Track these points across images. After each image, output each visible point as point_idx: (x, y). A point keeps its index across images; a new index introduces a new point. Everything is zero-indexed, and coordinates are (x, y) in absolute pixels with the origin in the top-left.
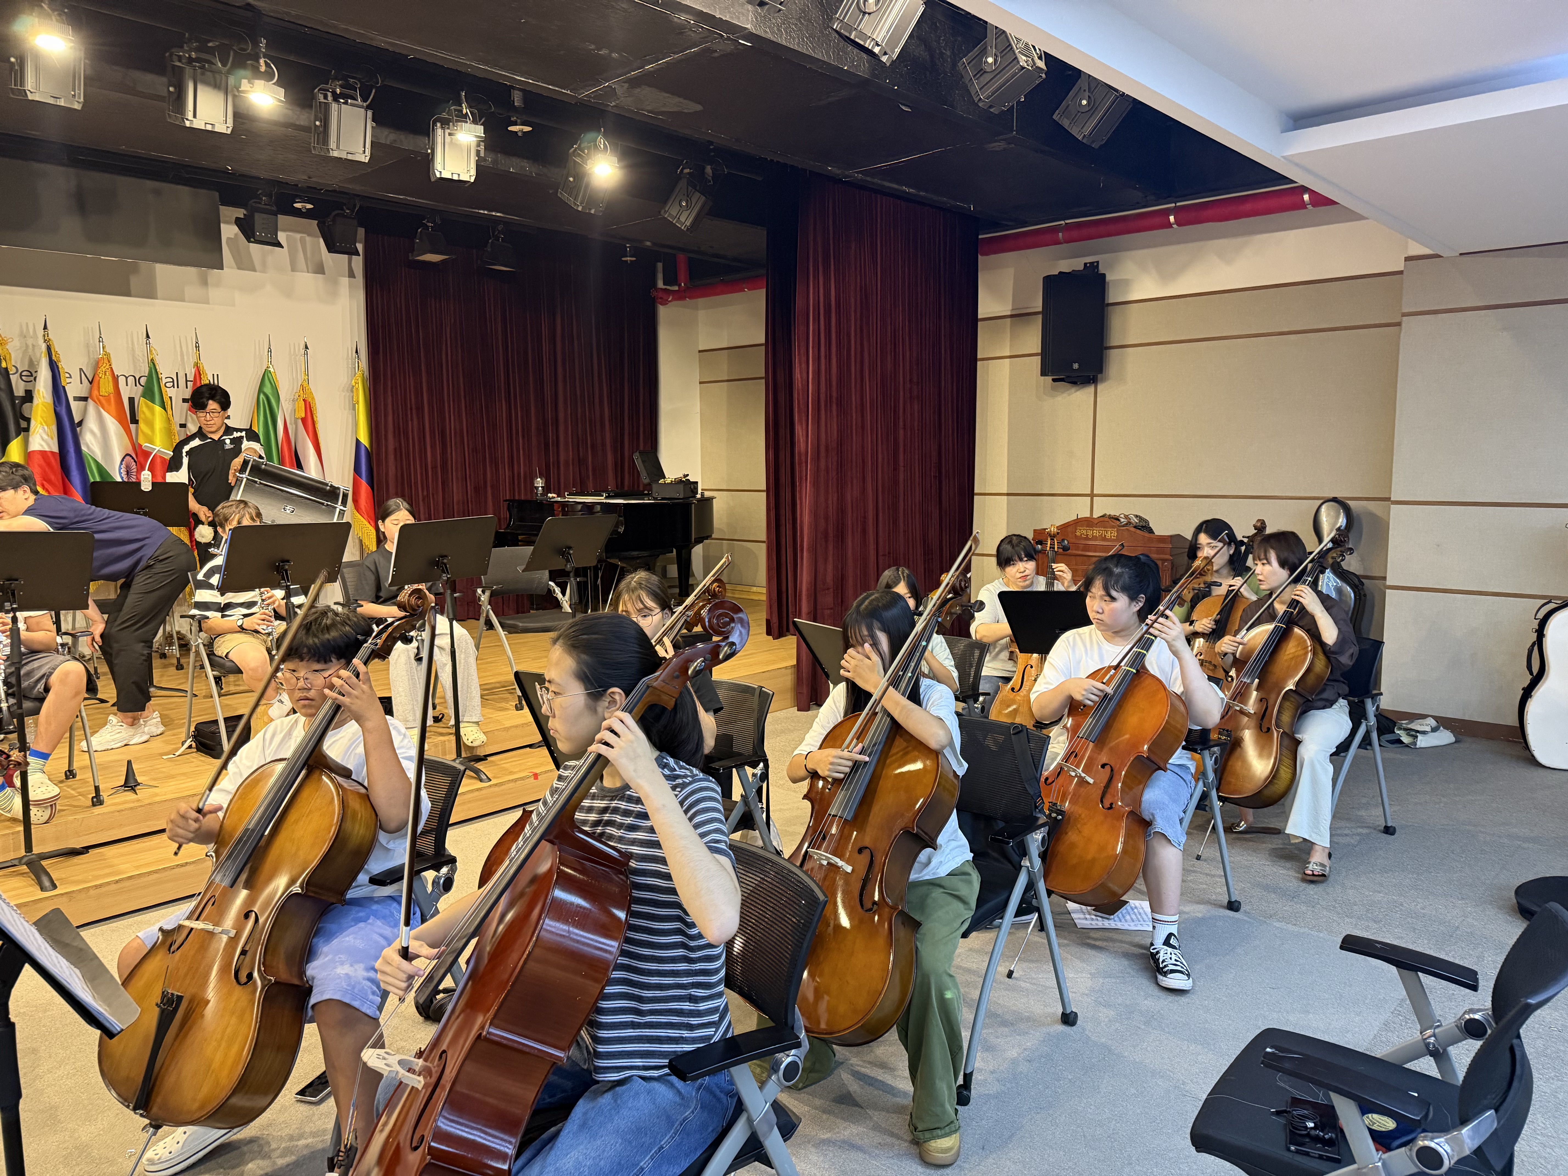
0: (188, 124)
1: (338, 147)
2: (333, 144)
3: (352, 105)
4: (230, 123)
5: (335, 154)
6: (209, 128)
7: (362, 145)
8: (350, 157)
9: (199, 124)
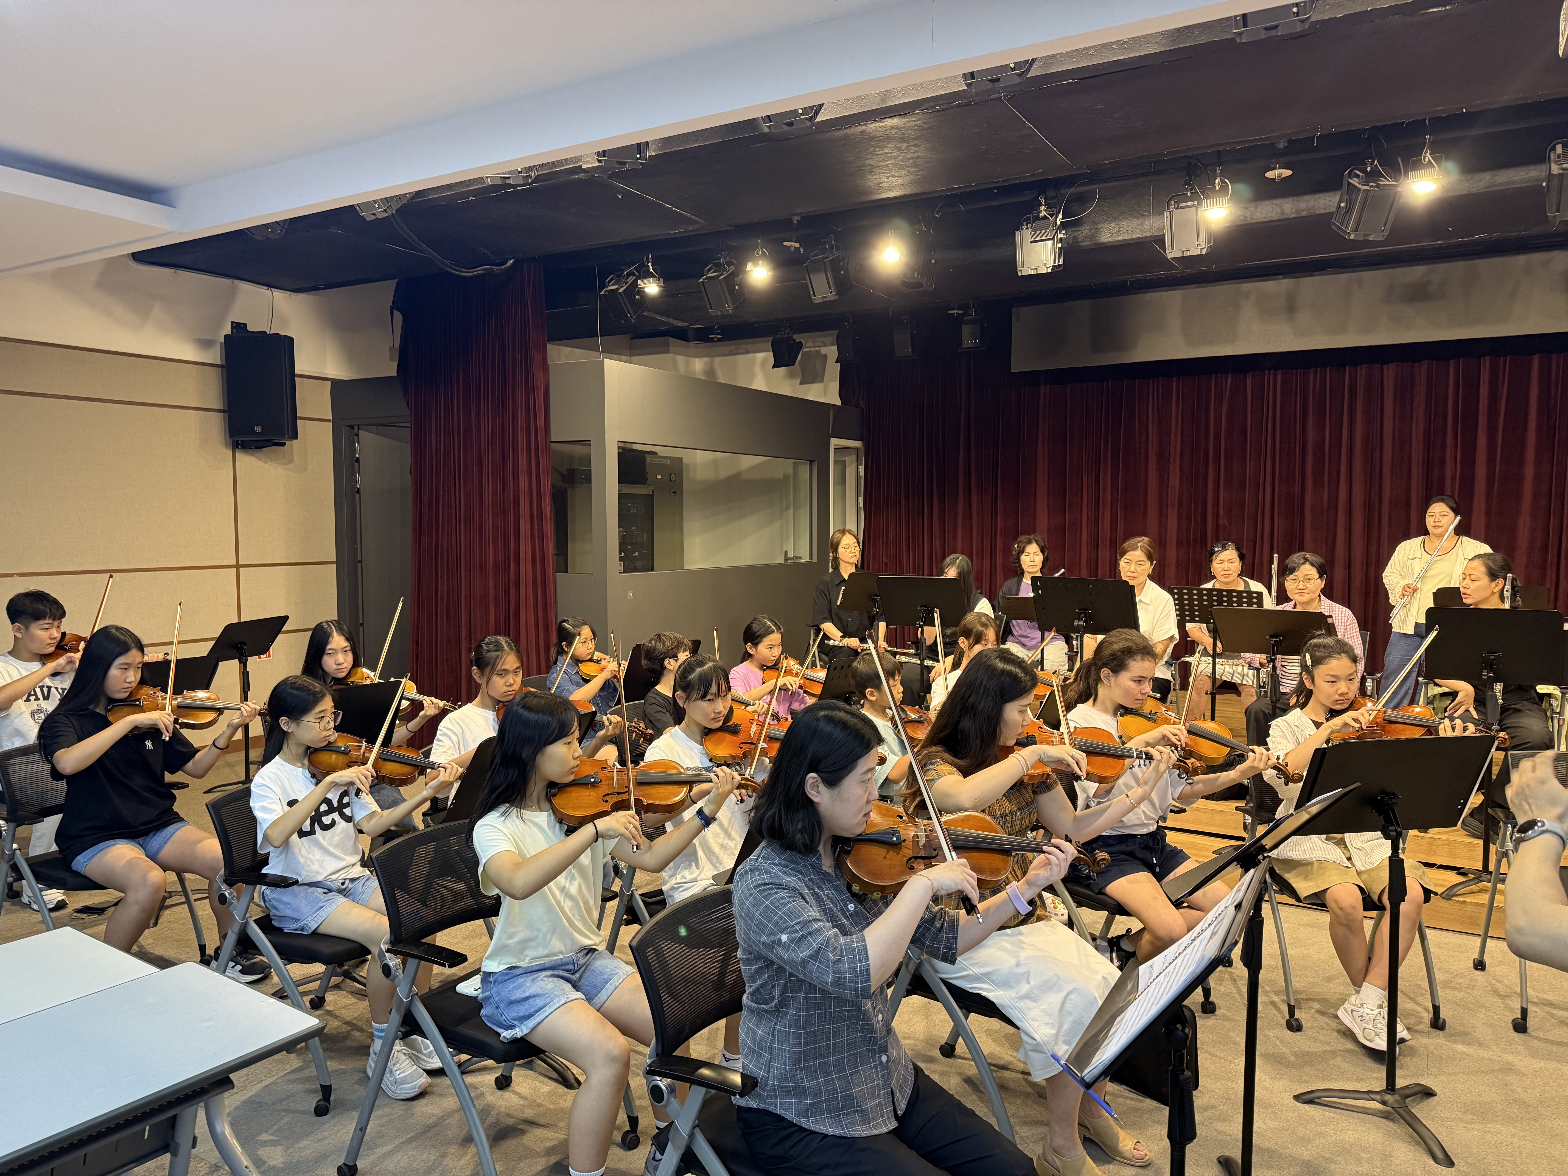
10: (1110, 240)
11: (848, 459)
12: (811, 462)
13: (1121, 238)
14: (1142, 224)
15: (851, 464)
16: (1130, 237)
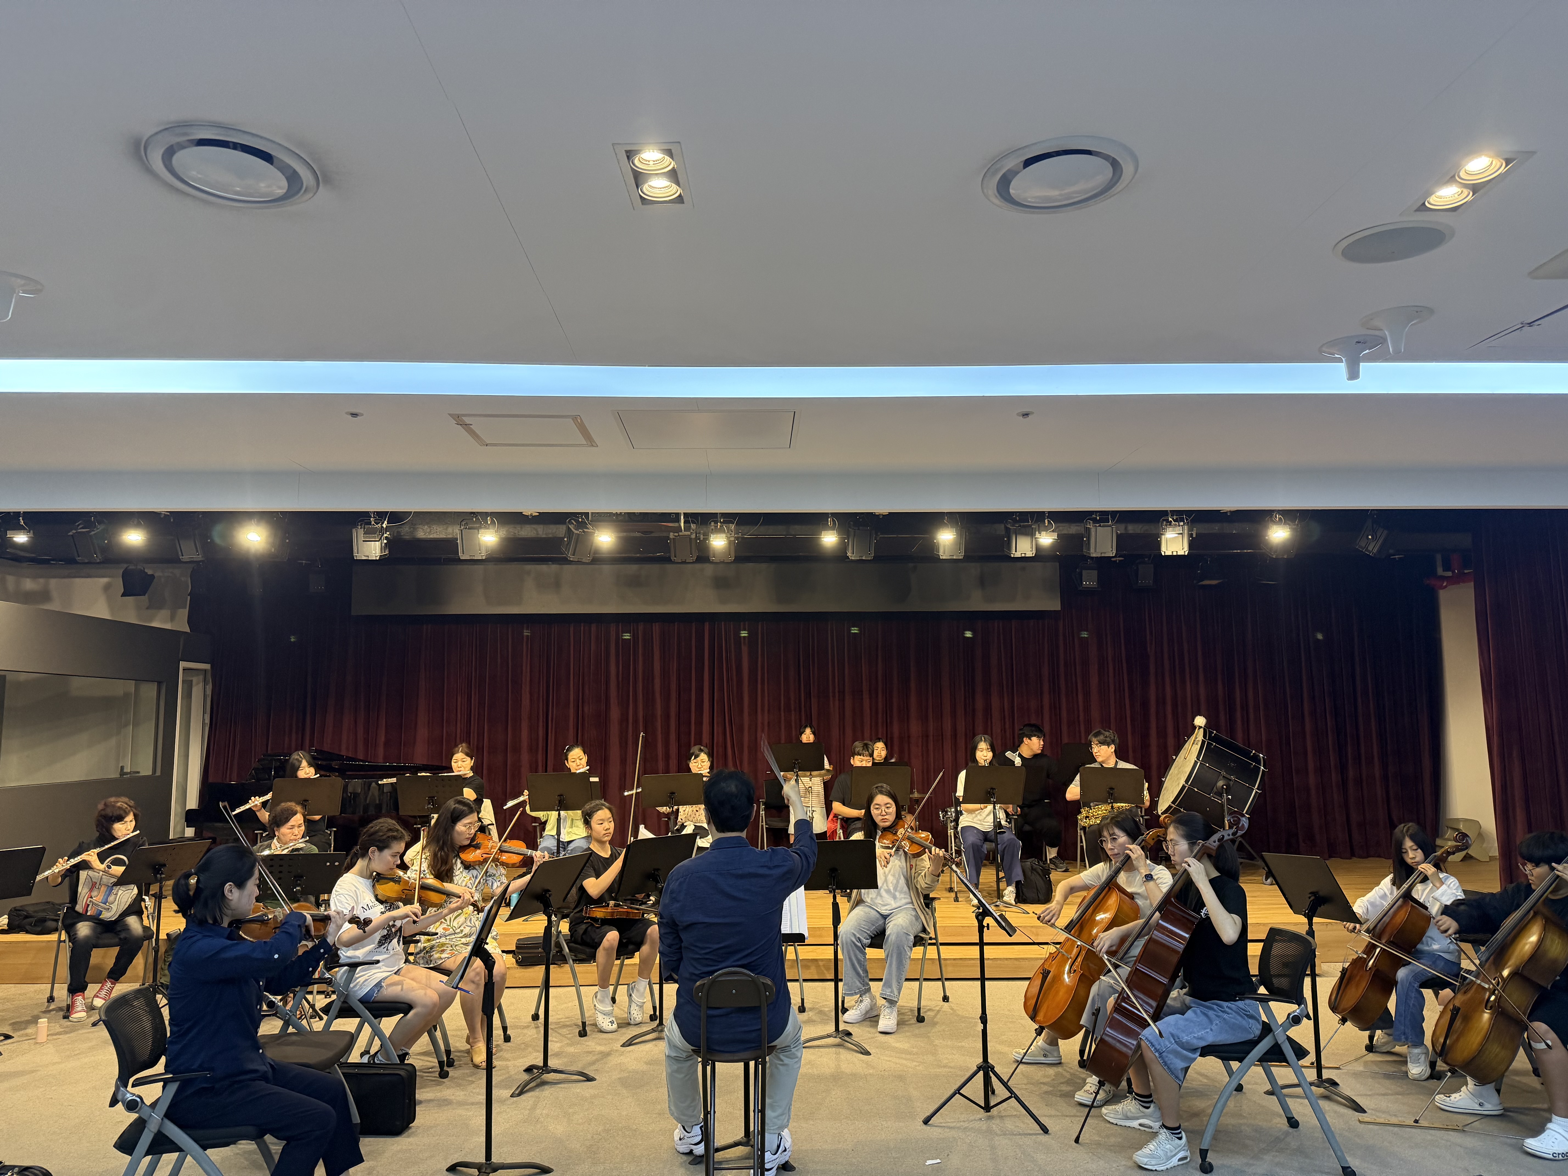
0: (1012, 556)
1: (1095, 551)
2: (1092, 550)
3: (1103, 526)
4: (1034, 552)
5: (1094, 555)
6: (1023, 555)
7: (1110, 546)
8: (1103, 555)
9: (1018, 555)
10: (424, 537)
11: (195, 680)
12: (160, 683)
13: (431, 536)
14: (446, 529)
15: (198, 684)
16: (438, 537)
